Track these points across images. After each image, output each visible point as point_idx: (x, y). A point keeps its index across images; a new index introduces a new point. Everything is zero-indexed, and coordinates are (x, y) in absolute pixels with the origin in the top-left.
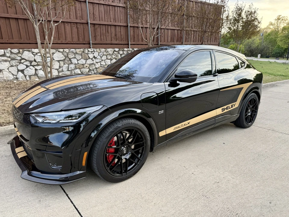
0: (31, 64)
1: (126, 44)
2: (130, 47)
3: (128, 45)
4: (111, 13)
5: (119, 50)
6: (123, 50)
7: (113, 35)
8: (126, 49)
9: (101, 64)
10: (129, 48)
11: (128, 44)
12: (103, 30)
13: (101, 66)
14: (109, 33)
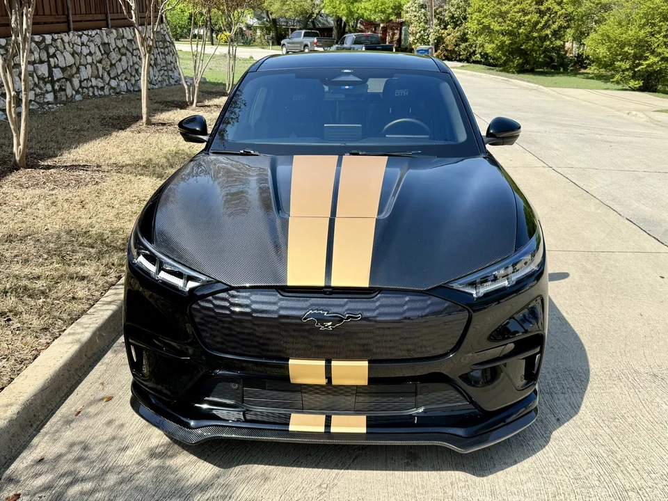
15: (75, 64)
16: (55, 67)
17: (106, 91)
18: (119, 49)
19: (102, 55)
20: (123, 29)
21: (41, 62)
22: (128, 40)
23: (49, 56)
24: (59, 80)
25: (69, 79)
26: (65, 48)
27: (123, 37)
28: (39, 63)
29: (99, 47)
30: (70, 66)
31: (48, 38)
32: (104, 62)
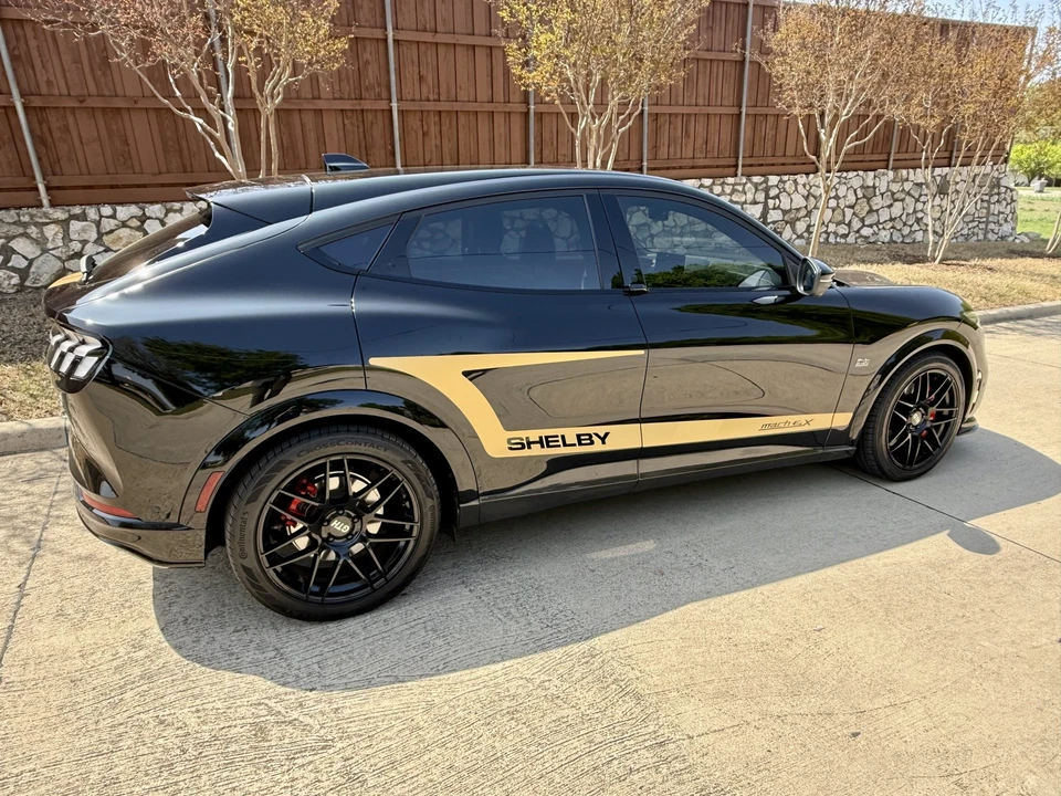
0: (513, 224)
1: (729, 166)
2: (739, 174)
3: (734, 169)
4: (700, 82)
5: (713, 183)
6: (724, 182)
7: (700, 141)
8: (731, 180)
9: (664, 225)
10: (736, 175)
11: (736, 166)
12: (675, 129)
13: (663, 230)
14: (689, 137)
15: (806, 207)
16: (774, 209)
17: (851, 239)
18: (893, 194)
19: (857, 199)
20: (911, 170)
21: (755, 203)
22: (917, 184)
23: (767, 197)
24: (774, 222)
25: (792, 223)
26: (796, 190)
27: (907, 180)
28: (751, 204)
29: (855, 191)
30: (798, 210)
31: (773, 180)
32: (857, 207)
